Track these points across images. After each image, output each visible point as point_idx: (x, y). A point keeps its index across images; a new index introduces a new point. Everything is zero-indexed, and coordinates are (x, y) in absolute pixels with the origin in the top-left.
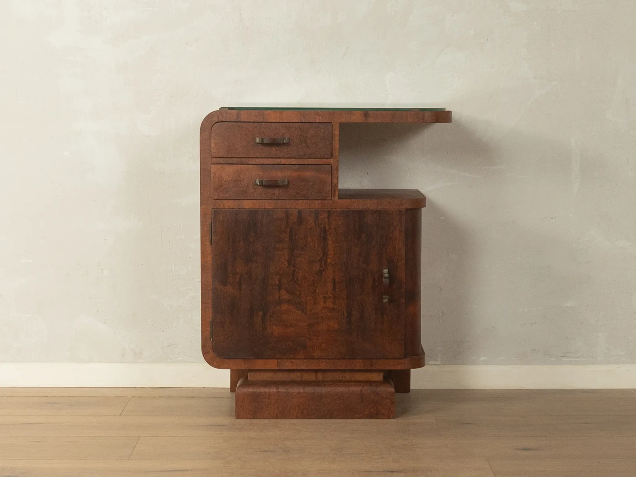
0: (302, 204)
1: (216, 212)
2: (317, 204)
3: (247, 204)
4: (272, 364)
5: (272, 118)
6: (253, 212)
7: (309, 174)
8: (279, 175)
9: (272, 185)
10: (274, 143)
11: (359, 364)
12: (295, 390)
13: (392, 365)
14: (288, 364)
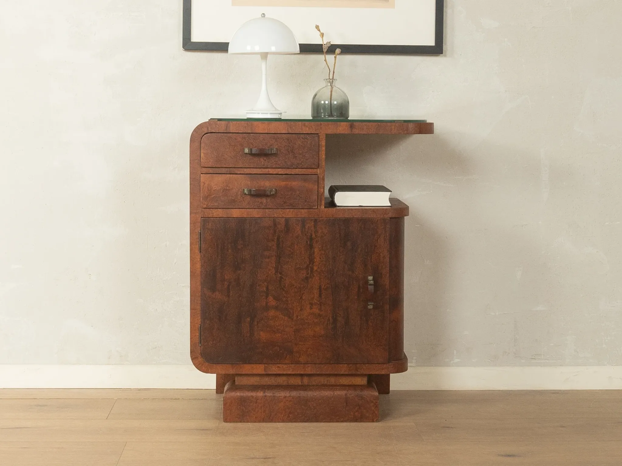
0: (289, 213)
1: (205, 220)
2: (304, 213)
3: (236, 213)
4: (259, 369)
5: (261, 128)
6: (241, 221)
7: (295, 184)
8: (267, 184)
9: (259, 194)
10: (262, 154)
11: (343, 369)
12: (282, 394)
13: (376, 370)
14: (274, 369)
